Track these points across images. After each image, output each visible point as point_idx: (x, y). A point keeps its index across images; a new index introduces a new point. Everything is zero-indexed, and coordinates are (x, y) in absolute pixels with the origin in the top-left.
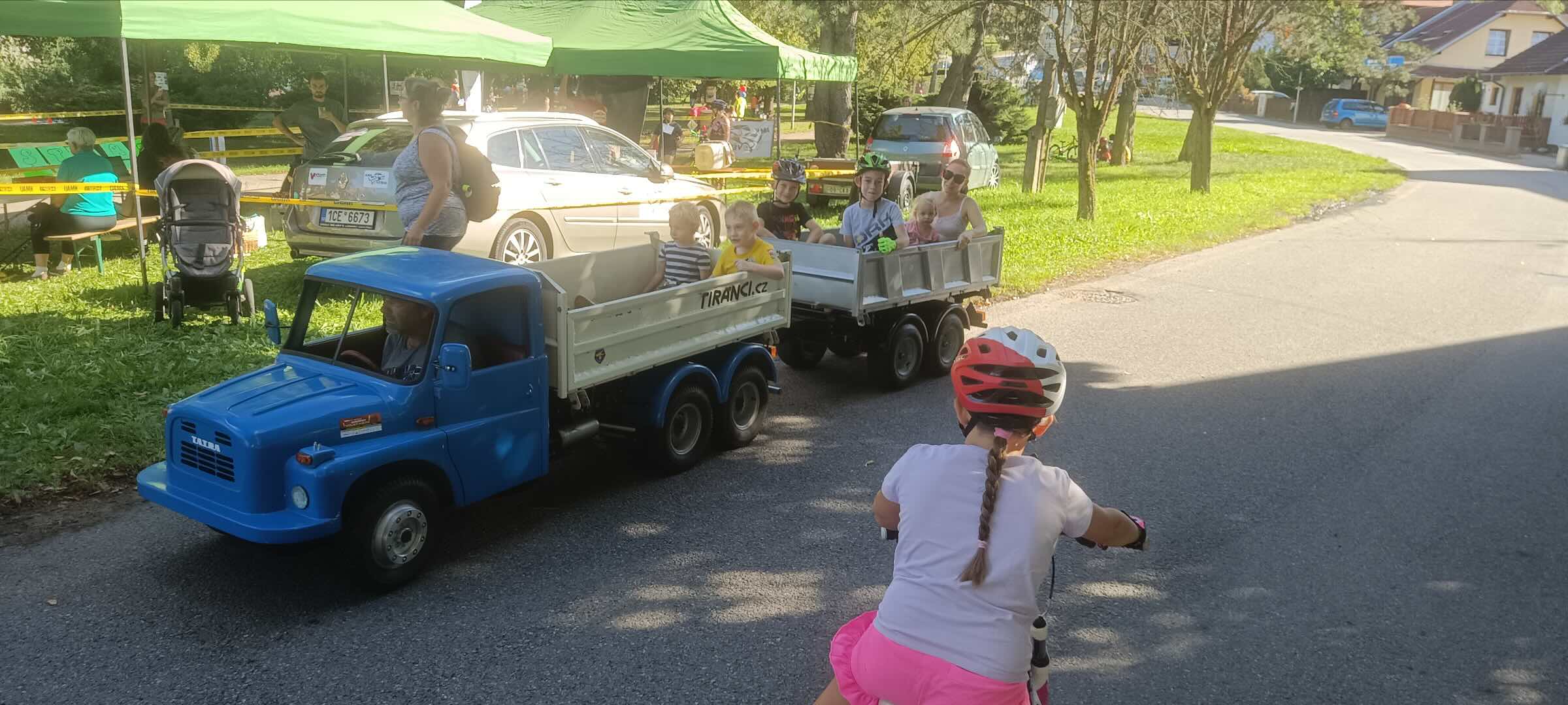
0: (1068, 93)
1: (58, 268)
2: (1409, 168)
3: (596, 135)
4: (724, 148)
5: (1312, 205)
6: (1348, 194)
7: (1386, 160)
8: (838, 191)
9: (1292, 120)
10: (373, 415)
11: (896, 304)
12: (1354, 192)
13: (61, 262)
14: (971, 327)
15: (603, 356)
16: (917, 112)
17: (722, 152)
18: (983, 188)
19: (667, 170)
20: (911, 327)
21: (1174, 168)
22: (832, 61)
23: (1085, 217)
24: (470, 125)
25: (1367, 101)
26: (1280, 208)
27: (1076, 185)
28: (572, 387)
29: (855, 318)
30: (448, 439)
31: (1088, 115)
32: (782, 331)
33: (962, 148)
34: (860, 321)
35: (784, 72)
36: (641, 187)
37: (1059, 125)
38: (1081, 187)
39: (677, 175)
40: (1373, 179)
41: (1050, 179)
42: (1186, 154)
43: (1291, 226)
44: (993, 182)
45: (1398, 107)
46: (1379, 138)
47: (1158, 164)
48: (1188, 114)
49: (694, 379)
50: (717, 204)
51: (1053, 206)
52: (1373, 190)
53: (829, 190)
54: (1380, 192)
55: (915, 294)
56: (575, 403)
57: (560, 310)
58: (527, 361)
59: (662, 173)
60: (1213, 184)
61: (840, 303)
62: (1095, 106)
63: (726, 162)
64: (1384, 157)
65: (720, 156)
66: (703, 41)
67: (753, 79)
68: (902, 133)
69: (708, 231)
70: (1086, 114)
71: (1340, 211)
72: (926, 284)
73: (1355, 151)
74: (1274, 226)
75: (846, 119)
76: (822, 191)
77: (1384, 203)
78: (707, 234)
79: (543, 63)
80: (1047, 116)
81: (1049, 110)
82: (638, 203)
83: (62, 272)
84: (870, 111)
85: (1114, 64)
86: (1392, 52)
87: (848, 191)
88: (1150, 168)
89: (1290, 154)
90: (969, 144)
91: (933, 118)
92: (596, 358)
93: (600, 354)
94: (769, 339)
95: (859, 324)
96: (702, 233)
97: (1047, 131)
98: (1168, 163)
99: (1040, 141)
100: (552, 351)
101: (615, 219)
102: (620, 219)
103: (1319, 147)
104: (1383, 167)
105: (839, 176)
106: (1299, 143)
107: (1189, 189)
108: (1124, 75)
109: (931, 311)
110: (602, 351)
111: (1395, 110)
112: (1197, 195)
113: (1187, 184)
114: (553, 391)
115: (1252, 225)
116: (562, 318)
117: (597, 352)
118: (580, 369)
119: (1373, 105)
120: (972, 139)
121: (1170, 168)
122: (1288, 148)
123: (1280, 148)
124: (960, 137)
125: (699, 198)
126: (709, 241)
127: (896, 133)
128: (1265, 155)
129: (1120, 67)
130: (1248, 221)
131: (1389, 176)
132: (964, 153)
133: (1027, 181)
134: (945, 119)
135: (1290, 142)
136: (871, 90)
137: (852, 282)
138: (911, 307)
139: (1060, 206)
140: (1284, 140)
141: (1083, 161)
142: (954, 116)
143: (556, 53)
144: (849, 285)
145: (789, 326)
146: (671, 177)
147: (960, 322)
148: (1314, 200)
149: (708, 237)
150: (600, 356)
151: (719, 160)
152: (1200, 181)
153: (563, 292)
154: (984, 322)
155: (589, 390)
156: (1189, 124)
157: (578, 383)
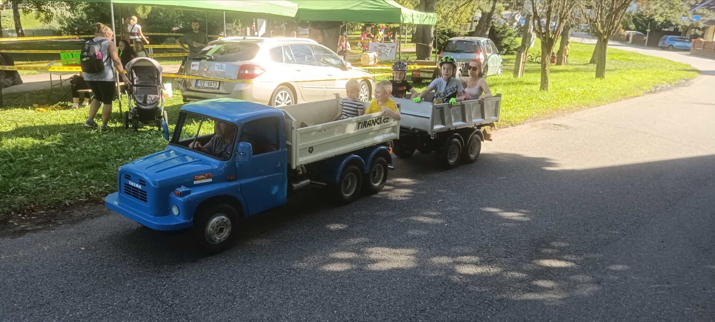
0: (537, 31)
1: (83, 104)
2: (701, 69)
3: (316, 48)
4: (374, 55)
5: (654, 86)
6: (671, 81)
7: (690, 65)
8: (427, 75)
9: (645, 45)
10: (208, 174)
11: (449, 129)
12: (674, 80)
13: (84, 102)
14: (484, 141)
15: (312, 150)
16: (465, 39)
17: (373, 57)
18: (495, 75)
19: (349, 65)
20: (456, 140)
21: (588, 67)
22: (425, 15)
23: (544, 89)
24: (261, 43)
25: (681, 37)
26: (639, 87)
27: (540, 74)
28: (298, 164)
29: (430, 136)
30: (241, 186)
31: (547, 41)
32: (395, 141)
33: (485, 56)
34: (433, 137)
35: (403, 20)
36: (337, 72)
37: (532, 46)
38: (542, 75)
39: (353, 67)
40: (684, 74)
41: (527, 71)
42: (593, 60)
43: (643, 95)
44: (499, 72)
45: (696, 40)
46: (687, 55)
47: (580, 65)
48: (595, 41)
49: (353, 161)
50: (371, 81)
51: (528, 84)
52: (684, 79)
53: (422, 75)
54: (687, 80)
55: (458, 124)
56: (299, 171)
57: (293, 128)
58: (278, 151)
59: (346, 66)
60: (607, 75)
61: (422, 128)
62: (550, 37)
63: (375, 61)
64: (689, 64)
65: (372, 59)
66: (366, 5)
67: (389, 23)
68: (457, 49)
69: (367, 93)
70: (546, 41)
71: (667, 89)
72: (464, 120)
73: (675, 61)
74: (636, 95)
75: (431, 42)
76: (419, 75)
77: (689, 86)
78: (366, 94)
79: (293, 15)
80: (526, 42)
81: (528, 38)
82: (335, 80)
83: (84, 106)
84: (442, 39)
85: (560, 17)
86: (695, 13)
87: (431, 75)
88: (576, 67)
89: (644, 61)
90: (488, 55)
91: (472, 42)
92: (309, 151)
93: (311, 149)
94: (389, 145)
95: (432, 138)
96: (364, 94)
97: (526, 49)
98: (584, 65)
99: (523, 54)
100: (290, 147)
101: (325, 87)
102: (327, 87)
103: (657, 58)
104: (688, 68)
105: (427, 69)
106: (648, 56)
107: (595, 77)
108: (565, 22)
109: (466, 132)
110: (312, 147)
111: (695, 41)
112: (598, 80)
113: (594, 75)
114: (289, 165)
115: (625, 95)
116: (294, 132)
117: (310, 148)
118: (301, 156)
119: (684, 39)
120: (490, 52)
121: (585, 67)
122: (643, 58)
123: (639, 58)
124: (484, 51)
125: (363, 78)
126: (367, 98)
127: (454, 49)
128: (632, 61)
129: (563, 19)
130: (623, 93)
131: (691, 73)
132: (486, 59)
133: (516, 72)
134: (478, 43)
135: (644, 56)
136: (443, 29)
137: (429, 118)
138: (456, 131)
139: (531, 84)
140: (641, 55)
141: (543, 63)
142: (482, 41)
143: (300, 11)
144: (428, 119)
145: (398, 138)
146: (350, 68)
147: (479, 138)
148: (655, 83)
149: (366, 96)
150: (311, 150)
151: (372, 60)
152: (600, 73)
153: (294, 120)
154: (490, 138)
155: (305, 165)
156: (595, 46)
157: (301, 162)
